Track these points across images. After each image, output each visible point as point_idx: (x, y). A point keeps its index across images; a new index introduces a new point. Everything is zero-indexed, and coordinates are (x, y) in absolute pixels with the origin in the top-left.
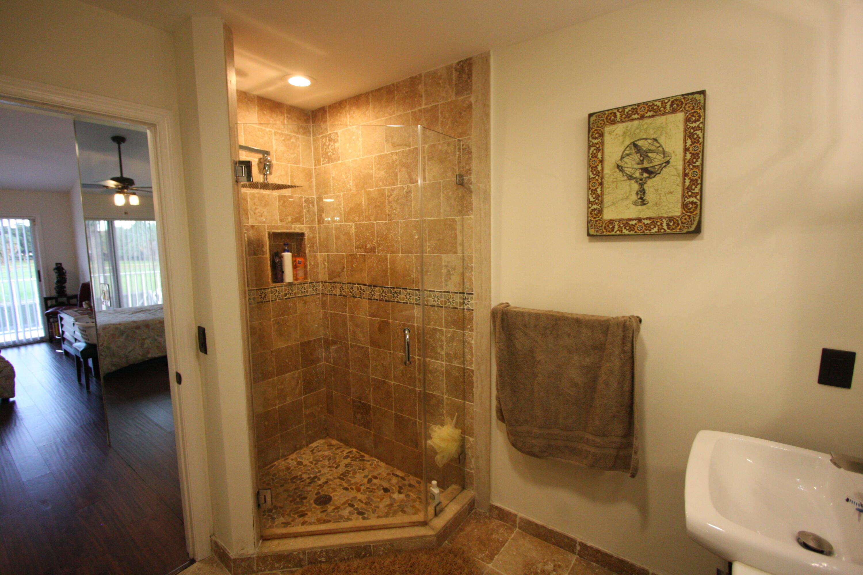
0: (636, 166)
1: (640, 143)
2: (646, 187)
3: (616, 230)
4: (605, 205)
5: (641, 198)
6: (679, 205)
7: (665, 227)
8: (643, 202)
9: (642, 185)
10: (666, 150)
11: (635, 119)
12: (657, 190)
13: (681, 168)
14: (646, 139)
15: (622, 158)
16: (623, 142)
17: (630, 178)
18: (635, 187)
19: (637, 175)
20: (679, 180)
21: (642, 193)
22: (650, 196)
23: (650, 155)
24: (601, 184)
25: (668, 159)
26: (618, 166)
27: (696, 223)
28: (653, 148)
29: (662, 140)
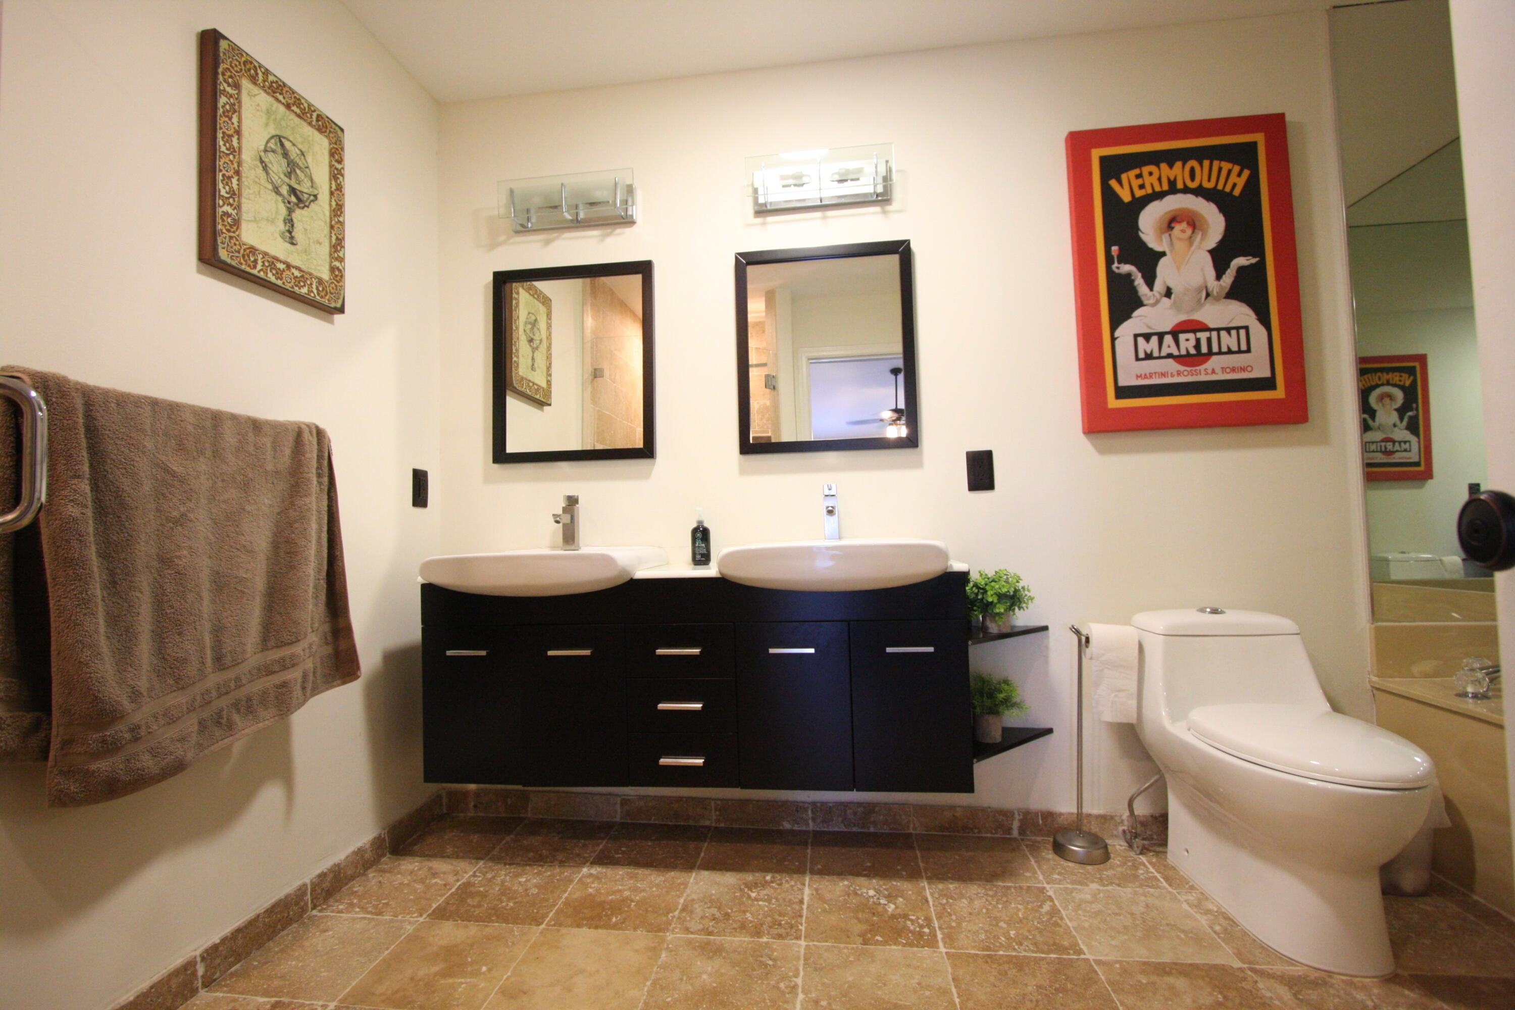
0: (282, 176)
1: (287, 144)
2: (294, 215)
3: (259, 267)
4: (245, 216)
5: (290, 232)
6: (327, 267)
7: (315, 291)
8: (292, 241)
9: (290, 211)
10: (314, 178)
11: (280, 102)
12: (306, 230)
13: (327, 214)
14: (294, 145)
15: (266, 151)
16: (267, 125)
17: (276, 190)
18: (283, 211)
19: (284, 190)
20: (326, 230)
21: (289, 221)
22: (298, 234)
23: (298, 171)
24: (238, 173)
25: (316, 192)
26: (262, 162)
27: (342, 299)
28: (300, 164)
29: (310, 159)
